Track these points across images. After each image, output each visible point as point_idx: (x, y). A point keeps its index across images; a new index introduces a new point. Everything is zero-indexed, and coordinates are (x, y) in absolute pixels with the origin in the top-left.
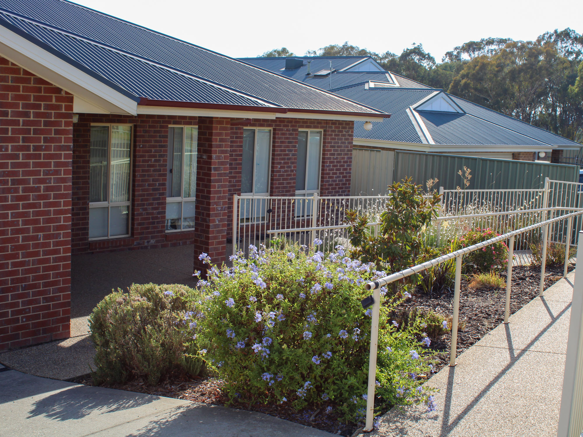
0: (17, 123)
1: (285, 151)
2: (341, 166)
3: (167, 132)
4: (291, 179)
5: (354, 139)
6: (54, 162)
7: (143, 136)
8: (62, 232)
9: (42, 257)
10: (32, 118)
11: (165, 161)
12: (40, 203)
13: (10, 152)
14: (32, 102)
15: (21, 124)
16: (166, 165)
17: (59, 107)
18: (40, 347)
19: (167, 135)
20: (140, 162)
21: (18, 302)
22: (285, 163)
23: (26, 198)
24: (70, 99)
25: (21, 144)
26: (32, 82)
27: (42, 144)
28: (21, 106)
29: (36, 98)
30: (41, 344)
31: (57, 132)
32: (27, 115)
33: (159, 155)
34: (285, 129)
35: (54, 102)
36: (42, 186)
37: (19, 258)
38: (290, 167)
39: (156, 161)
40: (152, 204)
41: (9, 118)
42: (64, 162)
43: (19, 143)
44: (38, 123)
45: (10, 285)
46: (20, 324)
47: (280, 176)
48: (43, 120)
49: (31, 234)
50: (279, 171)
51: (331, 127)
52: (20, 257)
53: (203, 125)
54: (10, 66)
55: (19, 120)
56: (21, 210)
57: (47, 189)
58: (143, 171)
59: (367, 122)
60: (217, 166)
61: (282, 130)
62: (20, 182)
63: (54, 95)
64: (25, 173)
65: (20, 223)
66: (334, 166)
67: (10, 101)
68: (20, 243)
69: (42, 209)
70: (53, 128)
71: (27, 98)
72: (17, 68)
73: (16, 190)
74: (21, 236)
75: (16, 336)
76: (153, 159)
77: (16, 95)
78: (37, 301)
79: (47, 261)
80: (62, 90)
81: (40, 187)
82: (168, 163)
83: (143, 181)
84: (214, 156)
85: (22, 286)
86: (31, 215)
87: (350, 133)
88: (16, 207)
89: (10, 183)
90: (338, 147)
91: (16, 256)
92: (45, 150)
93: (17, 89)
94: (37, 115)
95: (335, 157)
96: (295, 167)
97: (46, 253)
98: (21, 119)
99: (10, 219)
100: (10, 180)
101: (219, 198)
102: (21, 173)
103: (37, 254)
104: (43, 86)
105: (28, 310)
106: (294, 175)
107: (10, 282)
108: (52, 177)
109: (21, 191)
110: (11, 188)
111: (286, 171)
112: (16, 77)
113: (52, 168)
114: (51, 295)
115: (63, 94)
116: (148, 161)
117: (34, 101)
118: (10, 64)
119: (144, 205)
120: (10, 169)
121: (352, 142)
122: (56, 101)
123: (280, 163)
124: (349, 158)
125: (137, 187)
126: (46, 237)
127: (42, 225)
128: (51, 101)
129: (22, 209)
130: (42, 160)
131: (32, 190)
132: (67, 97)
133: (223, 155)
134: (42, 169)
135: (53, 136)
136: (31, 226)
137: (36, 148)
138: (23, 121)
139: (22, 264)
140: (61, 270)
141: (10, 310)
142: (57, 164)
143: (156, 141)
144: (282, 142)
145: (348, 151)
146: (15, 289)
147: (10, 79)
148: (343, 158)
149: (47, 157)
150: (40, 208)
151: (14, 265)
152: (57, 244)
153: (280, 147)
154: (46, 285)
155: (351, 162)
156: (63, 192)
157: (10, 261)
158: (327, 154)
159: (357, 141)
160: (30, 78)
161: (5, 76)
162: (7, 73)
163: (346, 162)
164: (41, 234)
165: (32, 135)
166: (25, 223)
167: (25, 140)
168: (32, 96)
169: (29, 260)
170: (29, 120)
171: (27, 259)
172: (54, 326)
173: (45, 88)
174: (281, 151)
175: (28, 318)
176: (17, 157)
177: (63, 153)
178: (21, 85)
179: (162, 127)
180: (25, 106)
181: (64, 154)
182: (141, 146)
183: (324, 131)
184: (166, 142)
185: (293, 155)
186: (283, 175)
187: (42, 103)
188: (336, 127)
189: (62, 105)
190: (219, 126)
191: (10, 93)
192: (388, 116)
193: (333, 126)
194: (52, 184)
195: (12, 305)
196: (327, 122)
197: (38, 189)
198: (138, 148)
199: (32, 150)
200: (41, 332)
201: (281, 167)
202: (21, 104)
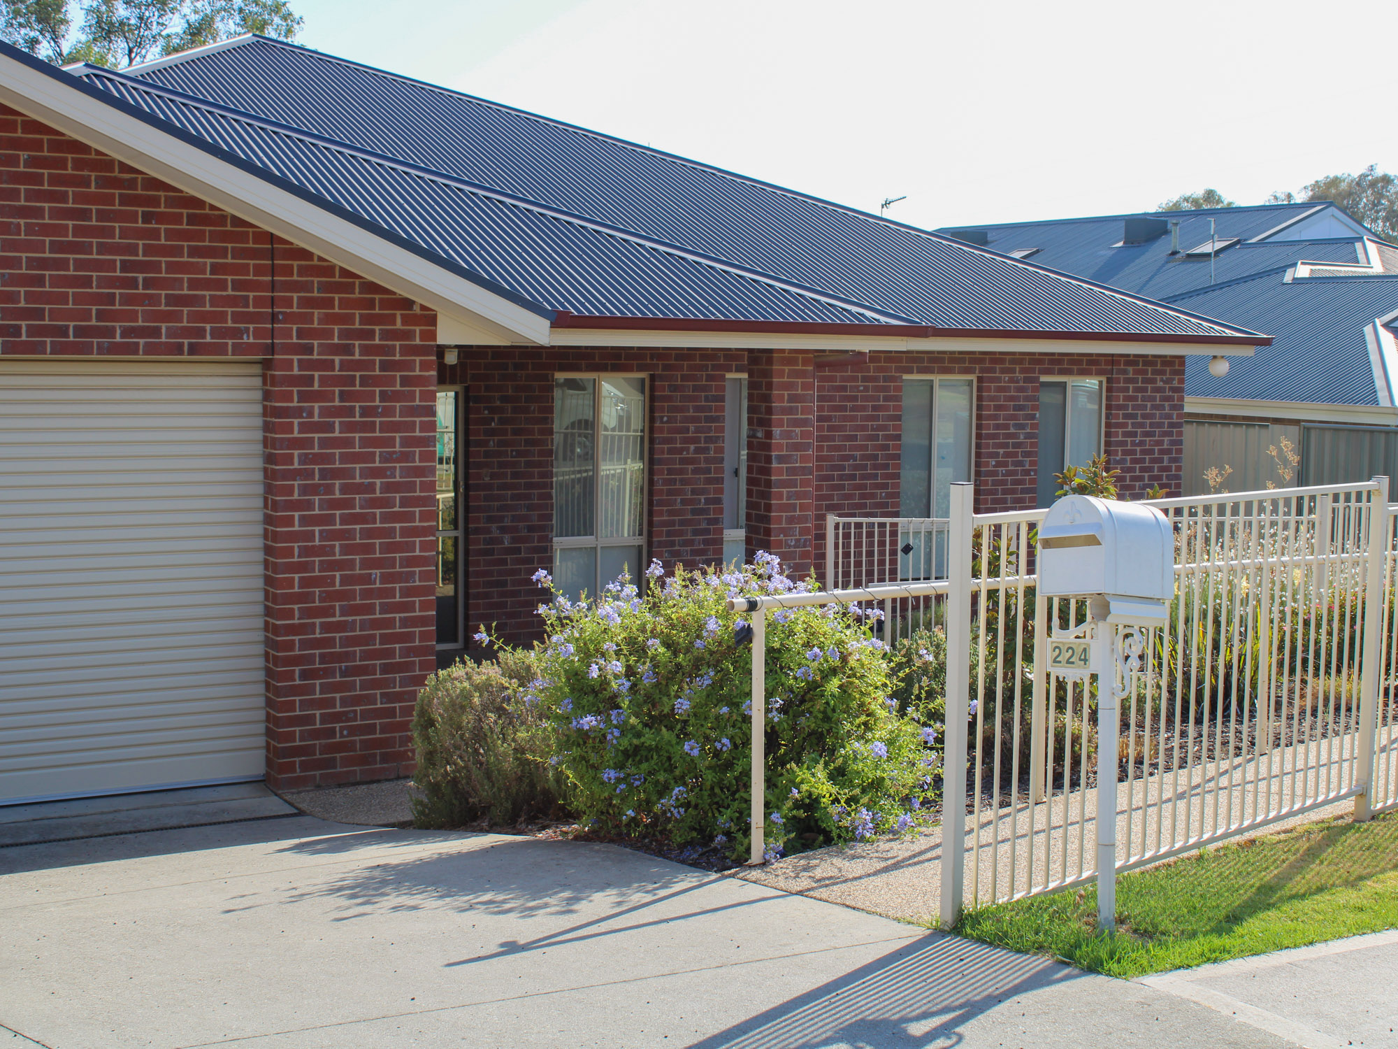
0: (329, 365)
1: (1007, 427)
2: (1153, 461)
3: (723, 388)
4: (1024, 491)
5: (1186, 400)
6: (401, 437)
7: (669, 399)
8: (417, 570)
9: (378, 616)
10: (357, 357)
11: (721, 450)
12: (375, 514)
13: (316, 419)
14: (357, 326)
15: (337, 367)
16: (722, 459)
17: (408, 335)
18: (374, 786)
19: (724, 396)
20: (663, 453)
21: (334, 698)
22: (1007, 455)
23: (348, 504)
24: (430, 319)
25: (337, 403)
26: (357, 290)
27: (377, 403)
28: (336, 334)
29: (365, 319)
30: (378, 781)
31: (406, 381)
32: (347, 350)
33: (705, 437)
34: (1006, 377)
35: (399, 325)
36: (378, 481)
37: (334, 616)
38: (1020, 464)
39: (697, 451)
40: (691, 543)
41: (315, 357)
42: (420, 437)
43: (334, 401)
44: (369, 365)
45: (317, 666)
46: (338, 739)
47: (995, 483)
48: (378, 358)
49: (358, 572)
50: (995, 473)
51: (1125, 372)
52: (338, 613)
53: (755, 367)
54: (316, 262)
55: (333, 361)
56: (338, 527)
57: (388, 488)
58: (670, 472)
59: (1215, 357)
60: (784, 453)
61: (998, 380)
62: (336, 474)
63: (398, 313)
64: (345, 458)
65: (337, 550)
66: (1134, 461)
67: (316, 325)
68: (338, 587)
69: (378, 525)
70: (398, 374)
71: (348, 319)
72: (328, 266)
73: (329, 489)
74: (338, 574)
75: (330, 763)
76: (692, 447)
77: (326, 314)
78: (370, 700)
79: (389, 623)
80: (414, 302)
81: (375, 483)
82: (726, 456)
83: (670, 492)
84: (777, 431)
85: (340, 668)
86: (358, 535)
87: (1175, 384)
88: (329, 520)
89: (317, 476)
90: (1144, 416)
91: (328, 612)
92: (382, 415)
93: (329, 303)
94: (366, 350)
95: (1138, 440)
96: (1033, 463)
97: (386, 608)
98: (337, 359)
99: (317, 543)
100: (317, 471)
101: (791, 520)
102: (337, 457)
103: (369, 609)
104: (377, 297)
105: (352, 715)
106: (1033, 481)
107: (317, 659)
108: (398, 465)
109: (337, 492)
110: (320, 485)
111: (1009, 473)
112: (327, 282)
113: (397, 449)
114: (398, 689)
115: (417, 309)
116: (681, 451)
117: (360, 324)
118: (316, 258)
119: (672, 544)
120: (316, 451)
121: (1182, 407)
122: (403, 324)
123: (996, 455)
124: (1173, 443)
125: (657, 506)
126: (385, 578)
127: (378, 555)
128: (394, 324)
129: (341, 524)
130: (378, 434)
131: (360, 489)
132: (425, 316)
133: (798, 430)
134: (378, 450)
135: (398, 388)
136: (357, 557)
137: (366, 412)
138: (341, 361)
139: (340, 627)
140: (417, 643)
141: (318, 713)
142: (406, 442)
143: (697, 409)
144: (998, 408)
145: (1172, 425)
146: (327, 673)
147: (316, 285)
148: (1160, 443)
149: (385, 427)
150: (375, 523)
151: (326, 627)
152: (407, 592)
153: (995, 417)
154: (386, 669)
155: (1180, 451)
156: (418, 494)
157: (318, 621)
158: (1117, 435)
159: (1192, 405)
160: (354, 283)
161: (307, 281)
162: (312, 276)
163: (1168, 452)
164: (376, 573)
165: (358, 388)
166: (346, 550)
167: (344, 396)
168: (357, 316)
169: (354, 622)
170: (352, 360)
171: (350, 618)
172: (402, 749)
173: (381, 300)
174: (997, 427)
175: (353, 731)
176: (329, 427)
177: (418, 420)
178: (337, 296)
179: (710, 378)
180: (344, 334)
181: (420, 422)
182: (665, 419)
183: (1109, 381)
184: (722, 409)
185: (1028, 436)
186: (1003, 483)
187: (377, 328)
188: (1136, 372)
189: (415, 331)
190: (787, 368)
191: (316, 312)
192: (1266, 342)
193: (1130, 369)
194: (398, 479)
195: (322, 703)
196: (1112, 359)
197: (370, 488)
198: (657, 424)
199: (357, 414)
200: (378, 758)
201: (998, 464)
202: (336, 331)
